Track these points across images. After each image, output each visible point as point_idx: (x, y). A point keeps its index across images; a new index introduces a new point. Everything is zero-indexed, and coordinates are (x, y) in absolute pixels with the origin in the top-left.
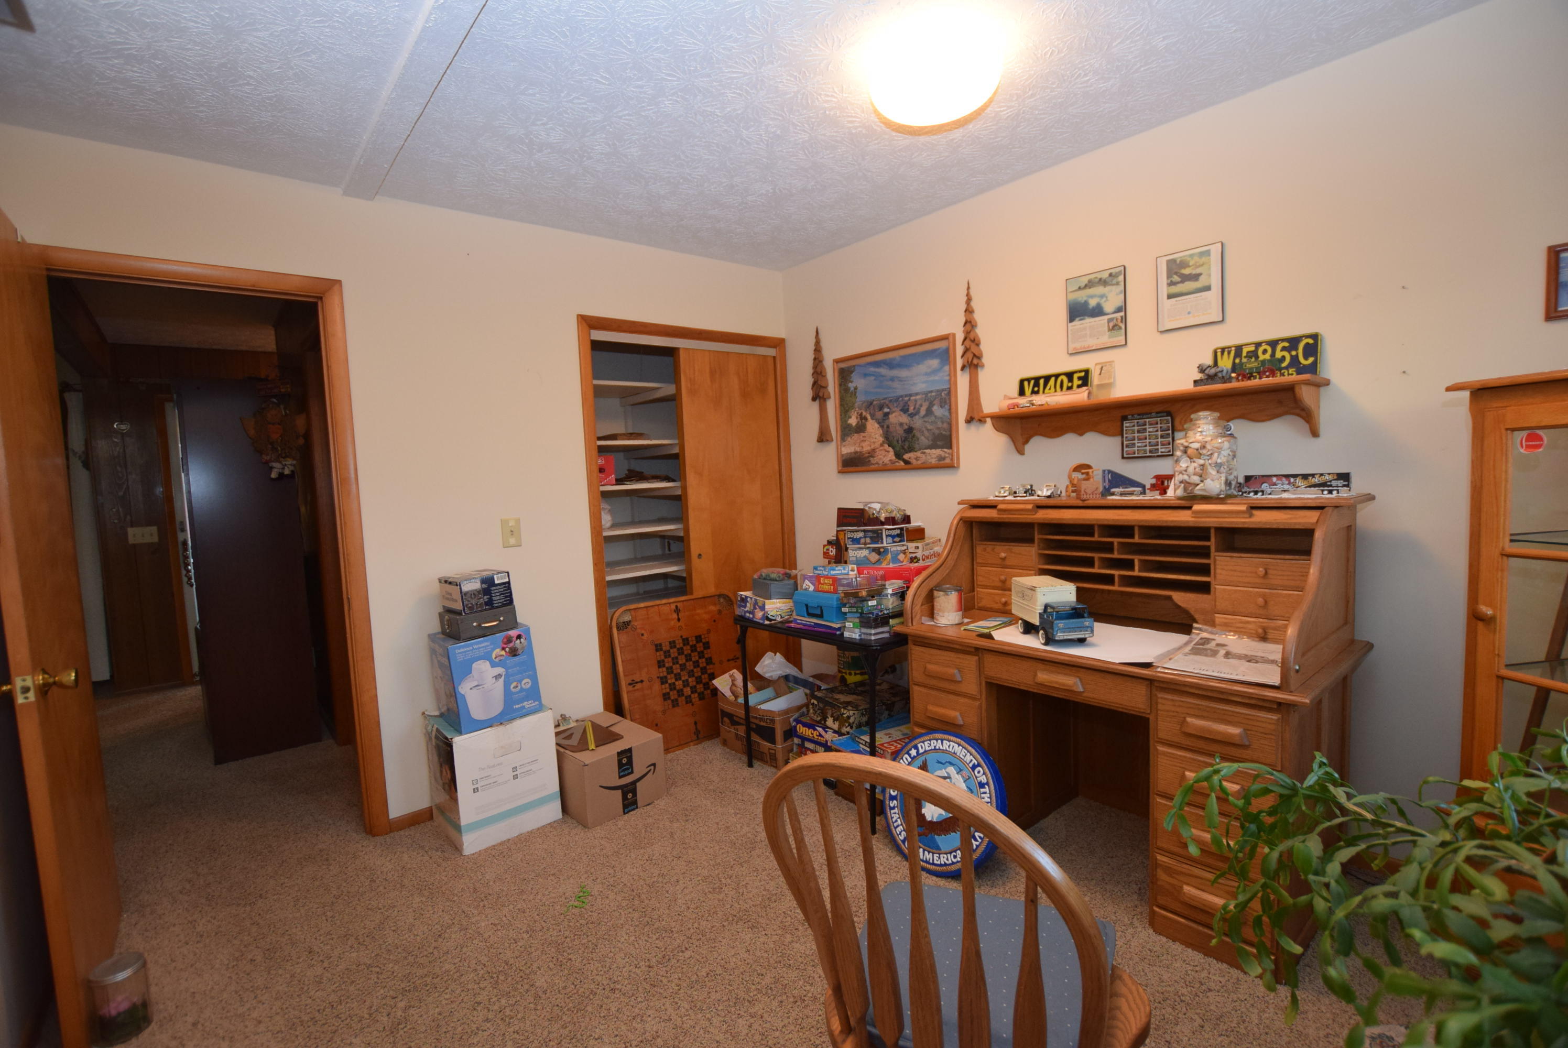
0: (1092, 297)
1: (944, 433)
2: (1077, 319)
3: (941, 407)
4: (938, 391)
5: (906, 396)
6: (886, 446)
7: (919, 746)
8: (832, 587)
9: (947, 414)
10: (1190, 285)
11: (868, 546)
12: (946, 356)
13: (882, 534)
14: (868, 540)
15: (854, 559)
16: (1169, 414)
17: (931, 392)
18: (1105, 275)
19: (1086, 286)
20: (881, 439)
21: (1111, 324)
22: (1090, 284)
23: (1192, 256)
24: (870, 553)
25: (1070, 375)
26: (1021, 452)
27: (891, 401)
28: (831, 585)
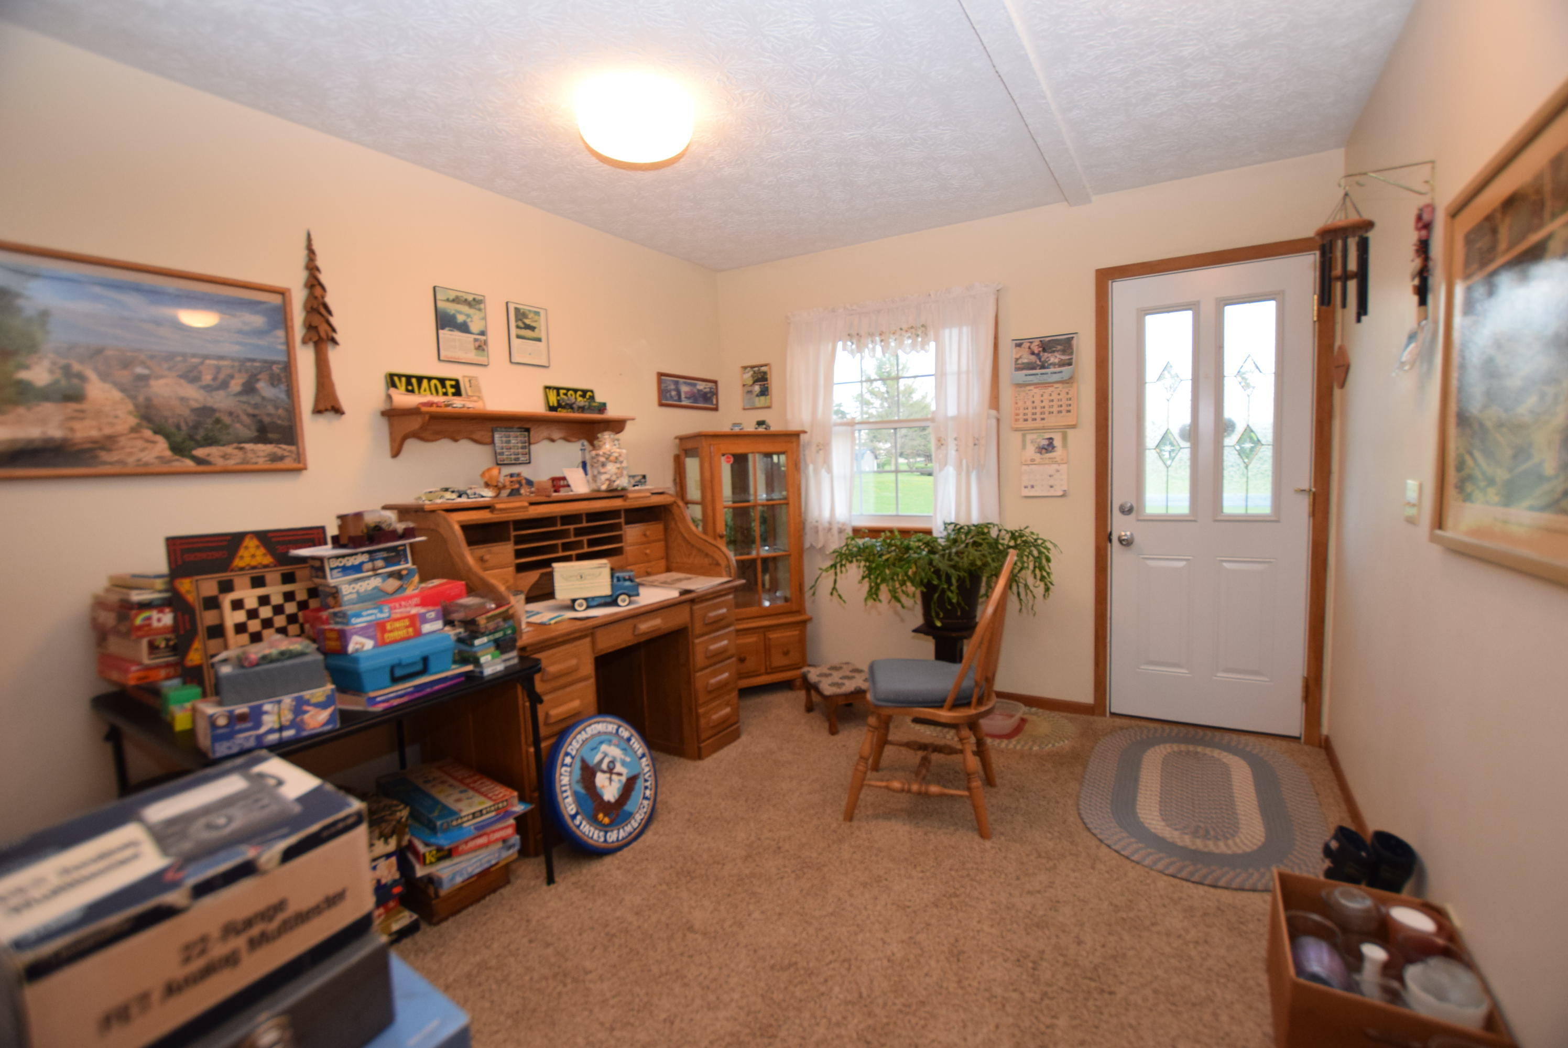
0: (460, 313)
1: (279, 422)
2: (447, 329)
3: (273, 385)
4: (265, 361)
5: (194, 356)
6: (148, 433)
7: (569, 750)
8: (411, 630)
9: (283, 396)
10: (527, 333)
11: (380, 571)
12: (281, 316)
13: (405, 550)
14: (379, 563)
15: (354, 596)
16: (528, 430)
17: (253, 360)
18: (470, 298)
19: (453, 301)
20: (132, 421)
21: (477, 344)
22: (456, 300)
23: (530, 311)
24: (384, 581)
25: (442, 381)
26: (396, 454)
27: (152, 357)
28: (407, 627)
